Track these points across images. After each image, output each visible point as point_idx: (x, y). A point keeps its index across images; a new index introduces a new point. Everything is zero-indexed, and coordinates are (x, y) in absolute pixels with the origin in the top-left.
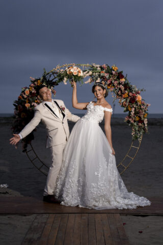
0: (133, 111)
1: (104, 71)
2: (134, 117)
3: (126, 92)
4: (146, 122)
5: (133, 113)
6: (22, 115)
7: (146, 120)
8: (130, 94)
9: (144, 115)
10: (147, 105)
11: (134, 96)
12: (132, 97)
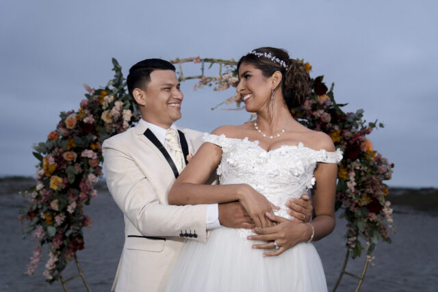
0: (352, 178)
2: (356, 194)
3: (336, 128)
4: (388, 211)
5: (351, 185)
6: (52, 181)
7: (389, 204)
8: (348, 134)
9: (383, 189)
10: (392, 165)
11: (356, 141)
12: (351, 142)
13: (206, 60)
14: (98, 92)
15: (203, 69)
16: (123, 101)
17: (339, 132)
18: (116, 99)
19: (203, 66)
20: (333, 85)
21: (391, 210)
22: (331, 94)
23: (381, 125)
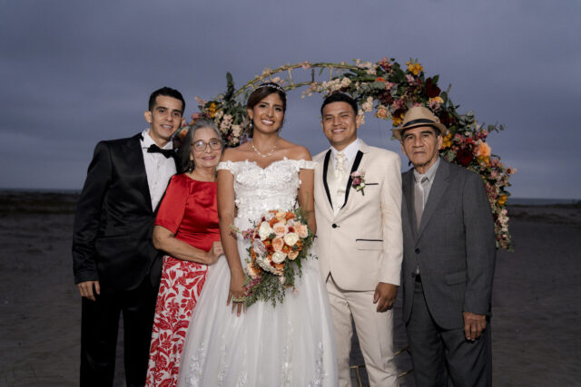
1: (386, 76)
4: (503, 219)
7: (504, 212)
8: (457, 138)
9: (498, 197)
10: (509, 171)
11: (468, 145)
12: (462, 147)
13: (316, 65)
14: (208, 105)
15: (313, 75)
16: (231, 114)
17: (450, 136)
18: (225, 112)
19: (313, 71)
20: (450, 86)
21: (507, 219)
22: (445, 96)
23: (502, 128)
